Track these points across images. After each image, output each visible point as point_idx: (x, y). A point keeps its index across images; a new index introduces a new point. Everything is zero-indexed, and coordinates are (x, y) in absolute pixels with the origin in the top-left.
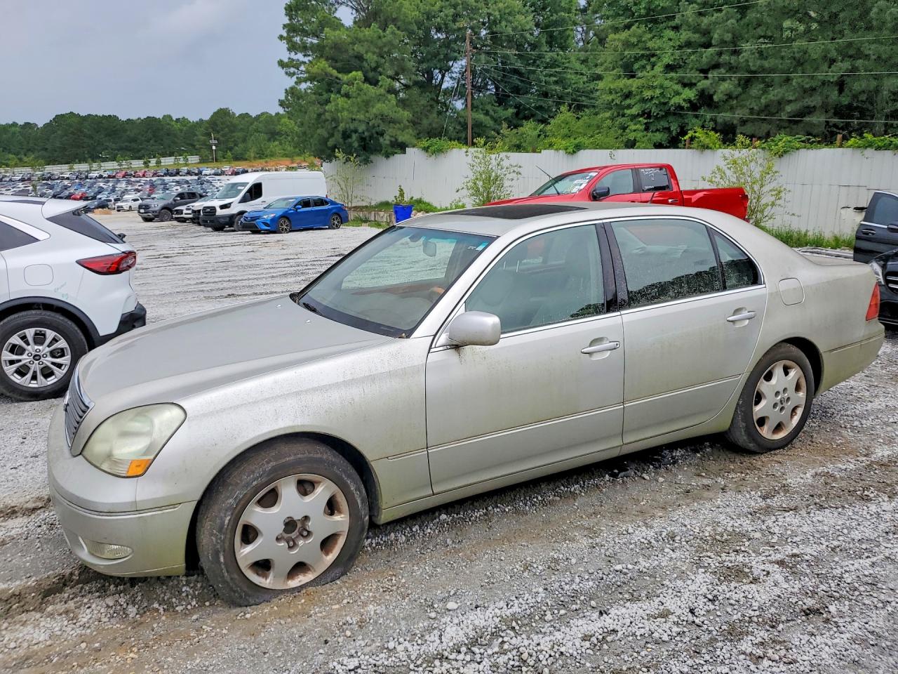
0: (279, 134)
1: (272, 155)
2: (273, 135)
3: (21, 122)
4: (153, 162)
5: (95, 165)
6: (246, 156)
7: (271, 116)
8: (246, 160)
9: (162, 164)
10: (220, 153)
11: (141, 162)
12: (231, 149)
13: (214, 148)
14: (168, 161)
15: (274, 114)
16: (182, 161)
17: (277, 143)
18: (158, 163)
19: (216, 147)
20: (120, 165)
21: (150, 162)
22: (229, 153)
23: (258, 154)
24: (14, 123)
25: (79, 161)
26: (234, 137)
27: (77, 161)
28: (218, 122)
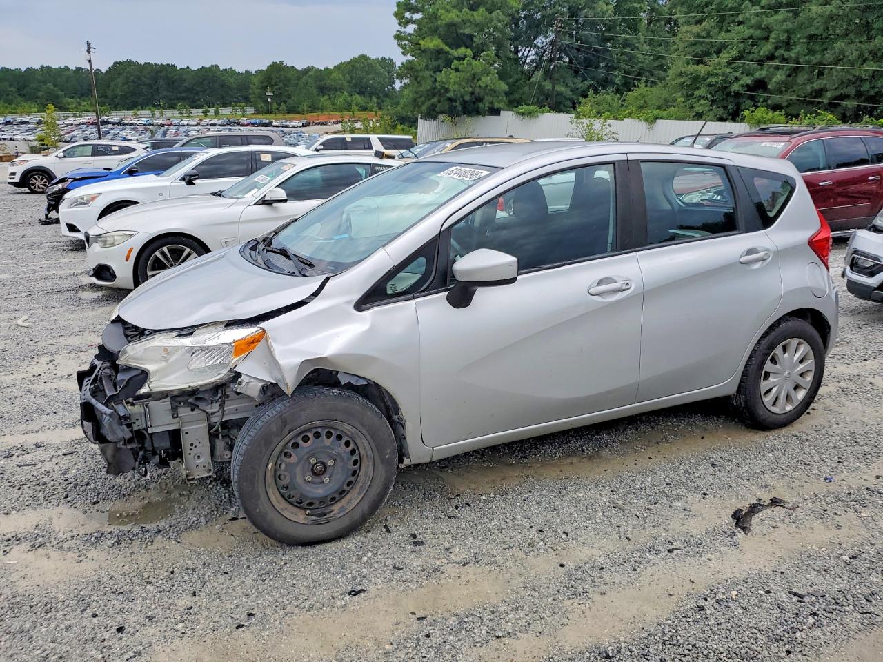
0: (329, 89)
1: (323, 109)
2: (323, 90)
3: (72, 67)
4: (212, 110)
5: (157, 112)
6: (299, 110)
7: (321, 71)
8: (299, 113)
9: (220, 114)
10: (275, 106)
11: (200, 111)
12: (285, 102)
13: (270, 100)
14: (226, 111)
15: (323, 69)
16: (239, 112)
17: (326, 97)
18: (217, 113)
19: (272, 99)
20: (181, 113)
21: (209, 112)
22: (283, 106)
23: (310, 107)
24: (66, 66)
25: (142, 108)
26: (287, 91)
27: (139, 107)
28: (273, 76)
